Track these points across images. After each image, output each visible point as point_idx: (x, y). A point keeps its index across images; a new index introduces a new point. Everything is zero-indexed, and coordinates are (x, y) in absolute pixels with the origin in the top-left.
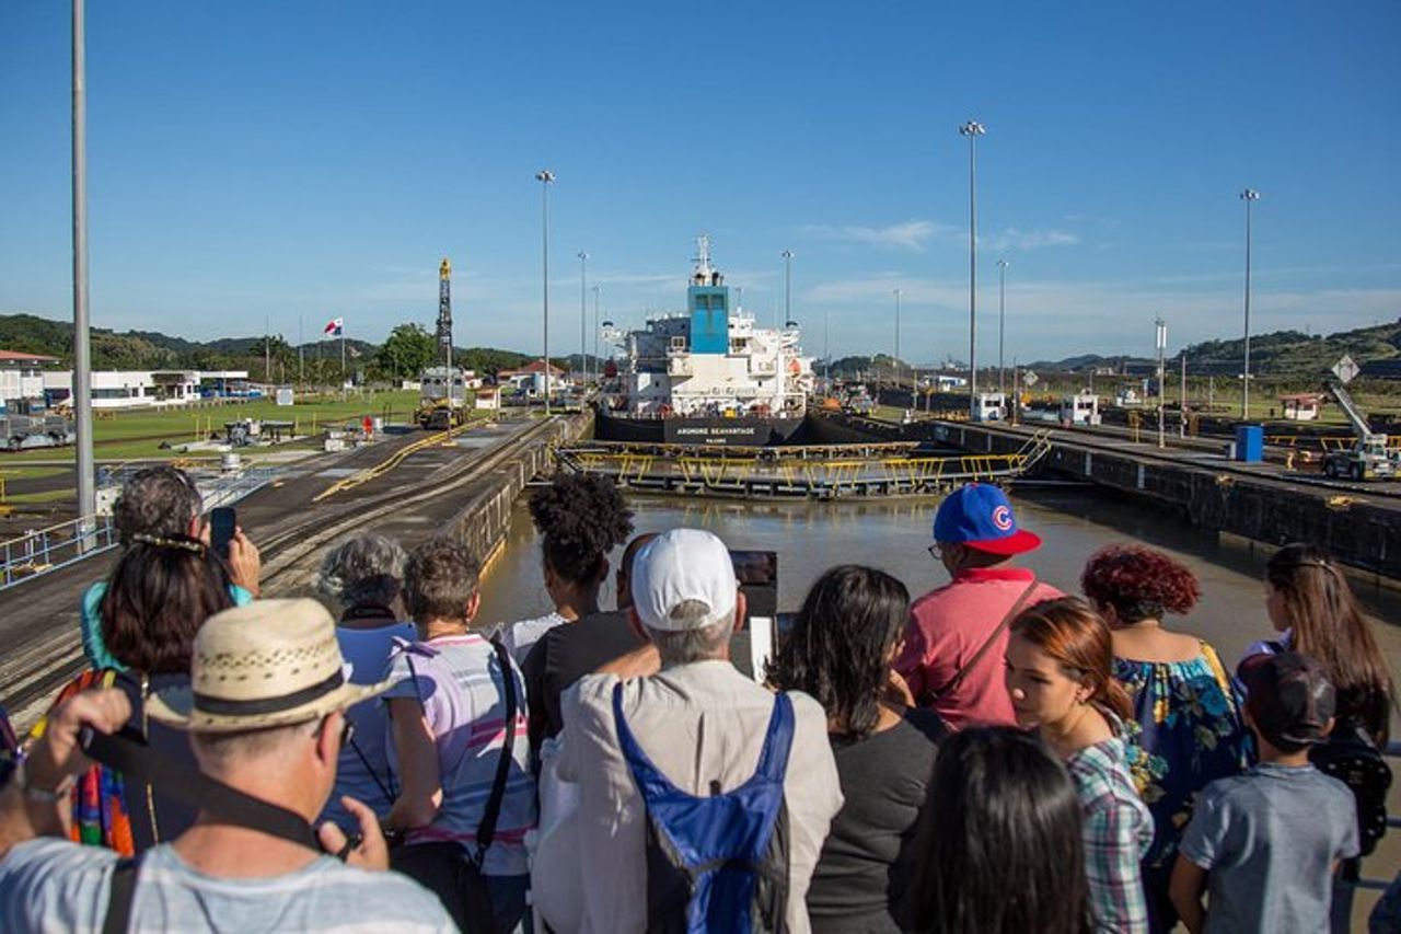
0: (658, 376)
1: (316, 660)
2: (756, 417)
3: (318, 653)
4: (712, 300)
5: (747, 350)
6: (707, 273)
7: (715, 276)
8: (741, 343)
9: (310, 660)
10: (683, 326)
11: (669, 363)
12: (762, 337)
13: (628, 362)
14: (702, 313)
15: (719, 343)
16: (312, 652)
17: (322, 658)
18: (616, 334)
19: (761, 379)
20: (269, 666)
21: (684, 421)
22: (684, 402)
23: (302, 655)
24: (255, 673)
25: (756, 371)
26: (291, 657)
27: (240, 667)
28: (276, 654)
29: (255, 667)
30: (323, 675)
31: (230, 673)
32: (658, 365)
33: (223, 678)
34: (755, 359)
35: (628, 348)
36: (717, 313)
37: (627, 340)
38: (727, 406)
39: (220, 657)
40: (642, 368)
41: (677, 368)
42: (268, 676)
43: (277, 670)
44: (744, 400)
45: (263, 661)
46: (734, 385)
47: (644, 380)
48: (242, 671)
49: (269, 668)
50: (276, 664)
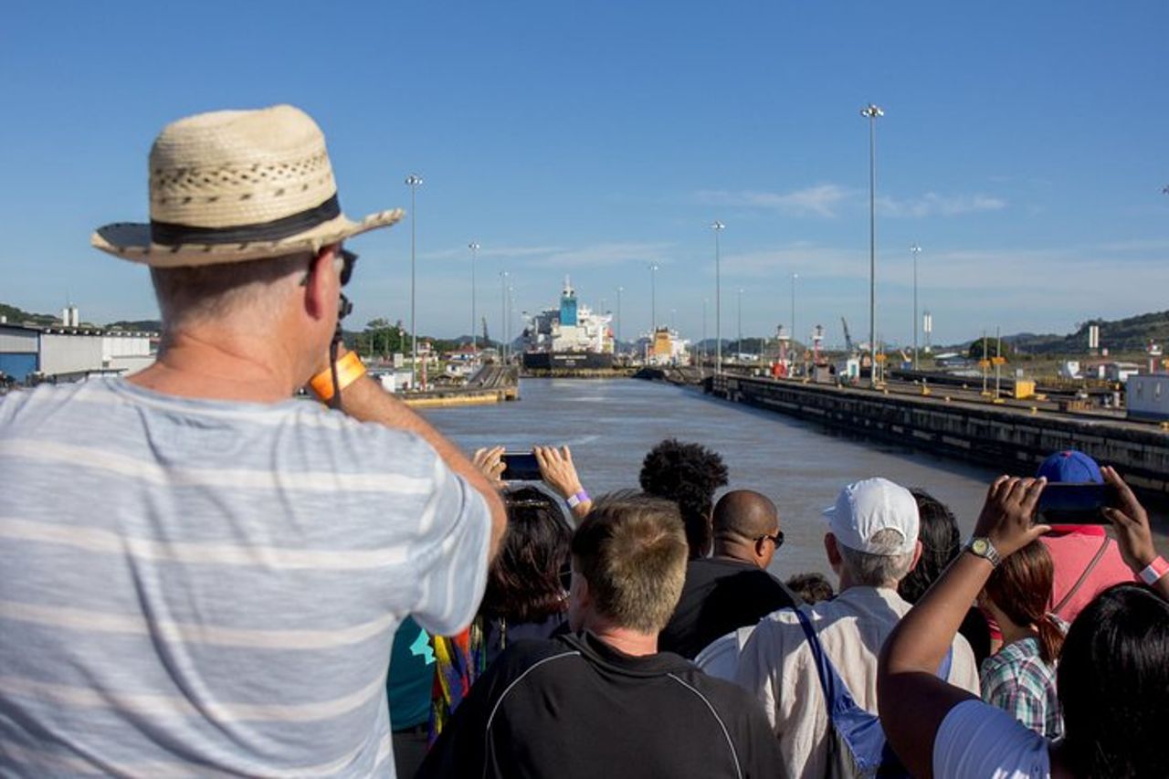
0: (548, 336)
1: (303, 180)
2: (589, 353)
3: (307, 170)
4: (570, 303)
5: (586, 324)
6: (569, 289)
7: (572, 292)
8: (582, 321)
9: (297, 179)
10: (557, 315)
11: (550, 330)
12: (594, 318)
13: (534, 330)
14: (565, 309)
15: (572, 321)
16: (300, 169)
17: (311, 177)
18: (528, 318)
19: (591, 337)
20: (247, 183)
21: (557, 353)
22: (558, 346)
23: (287, 172)
24: (229, 192)
25: (589, 333)
26: (274, 173)
27: (209, 185)
28: (254, 170)
29: (228, 184)
30: (314, 199)
31: (196, 193)
32: (546, 331)
33: (188, 200)
34: (589, 329)
35: (534, 324)
36: (572, 309)
37: (534, 321)
38: (576, 349)
39: (181, 172)
40: (540, 332)
41: (555, 331)
42: (246, 197)
43: (257, 187)
44: (585, 345)
45: (237, 177)
46: (580, 339)
47: (541, 338)
48: (214, 190)
49: (246, 186)
50: (255, 181)
